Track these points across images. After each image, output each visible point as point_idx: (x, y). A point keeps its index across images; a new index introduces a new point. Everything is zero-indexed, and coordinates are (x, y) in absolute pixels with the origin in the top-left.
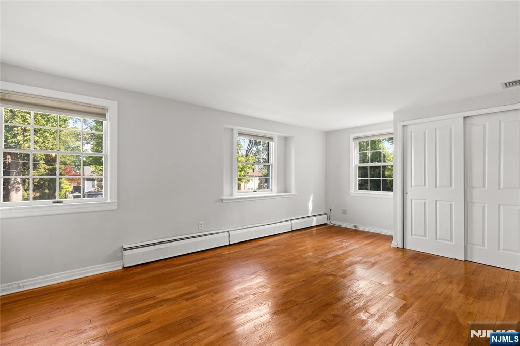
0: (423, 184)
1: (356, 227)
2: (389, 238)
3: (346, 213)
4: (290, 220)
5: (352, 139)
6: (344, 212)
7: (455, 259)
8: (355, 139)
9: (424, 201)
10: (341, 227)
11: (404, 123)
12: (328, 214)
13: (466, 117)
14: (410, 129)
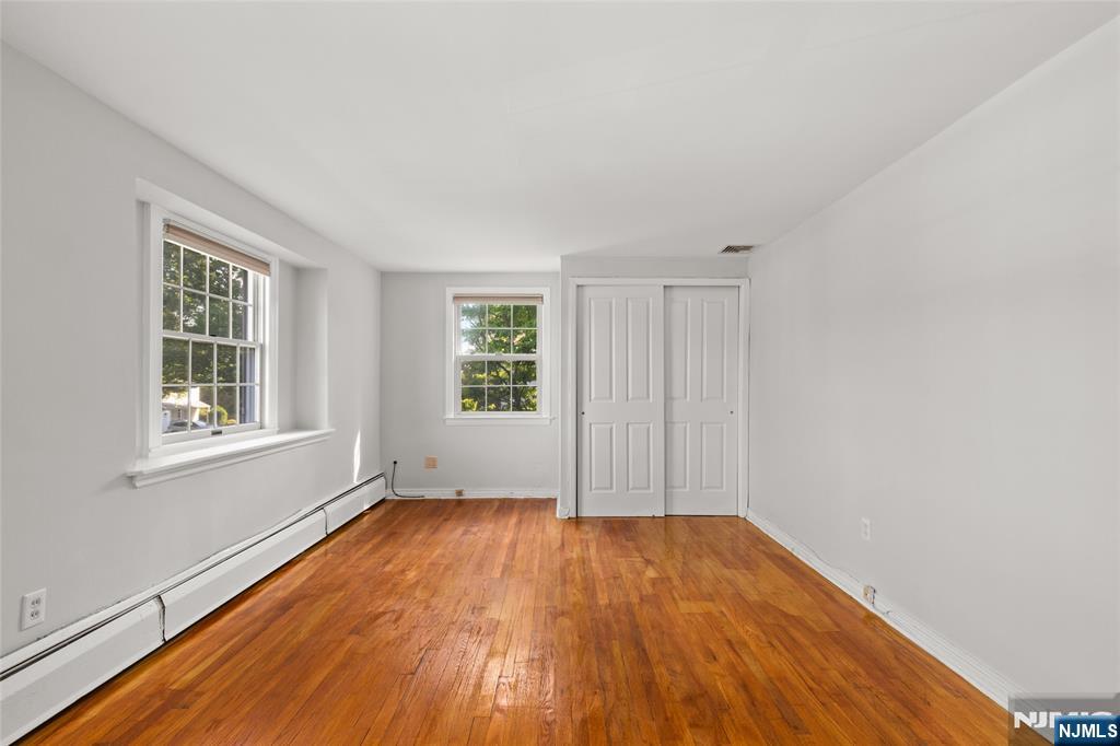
0: (608, 395)
1: (460, 493)
2: (548, 504)
3: (434, 466)
4: (321, 508)
5: (449, 298)
6: (431, 463)
7: (654, 517)
8: (457, 298)
9: (609, 426)
10: (423, 501)
11: (581, 281)
12: (389, 474)
13: (671, 287)
14: (588, 293)
